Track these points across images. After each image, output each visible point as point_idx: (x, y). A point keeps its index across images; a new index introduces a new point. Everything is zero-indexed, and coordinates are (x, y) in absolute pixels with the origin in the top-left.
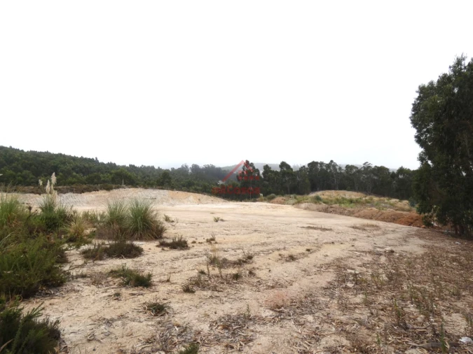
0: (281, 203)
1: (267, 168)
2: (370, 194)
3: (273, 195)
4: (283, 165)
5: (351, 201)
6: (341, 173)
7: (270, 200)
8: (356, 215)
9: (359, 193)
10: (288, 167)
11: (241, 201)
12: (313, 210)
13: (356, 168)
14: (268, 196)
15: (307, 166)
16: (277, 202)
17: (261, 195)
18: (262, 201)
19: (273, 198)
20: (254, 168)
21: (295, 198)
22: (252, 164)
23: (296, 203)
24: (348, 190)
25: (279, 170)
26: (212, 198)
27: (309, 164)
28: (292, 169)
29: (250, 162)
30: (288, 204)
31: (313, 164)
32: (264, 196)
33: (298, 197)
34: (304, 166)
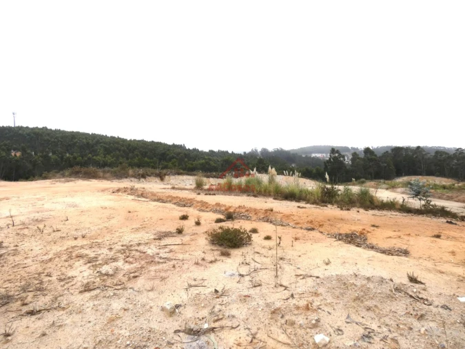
0: (373, 187)
1: (355, 155)
2: (462, 181)
3: (363, 180)
4: (367, 150)
5: (444, 187)
6: (429, 159)
7: (361, 184)
8: (456, 199)
9: (450, 180)
13: (446, 153)
14: (359, 181)
15: (390, 152)
16: (370, 187)
17: (354, 179)
18: (354, 185)
19: (363, 182)
20: (340, 154)
21: (384, 183)
22: (338, 152)
23: (389, 188)
24: (438, 176)
28: (376, 156)
30: (381, 188)
31: (397, 151)
32: (356, 180)
33: (386, 182)
34: (387, 152)
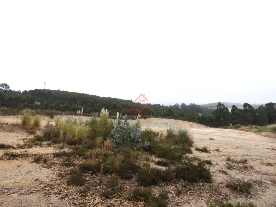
0: (245, 130)
1: (234, 107)
3: (239, 125)
4: (246, 105)
7: (237, 128)
10: (250, 106)
11: (217, 128)
12: (272, 138)
14: (236, 126)
15: (264, 106)
16: (243, 130)
17: (231, 124)
18: (231, 128)
19: (239, 127)
20: (224, 107)
21: (256, 128)
22: (223, 105)
23: (258, 132)
25: (242, 108)
26: (199, 125)
27: (266, 105)
28: (253, 108)
29: (221, 104)
30: (251, 132)
32: (233, 125)
33: (258, 127)
34: (262, 106)
